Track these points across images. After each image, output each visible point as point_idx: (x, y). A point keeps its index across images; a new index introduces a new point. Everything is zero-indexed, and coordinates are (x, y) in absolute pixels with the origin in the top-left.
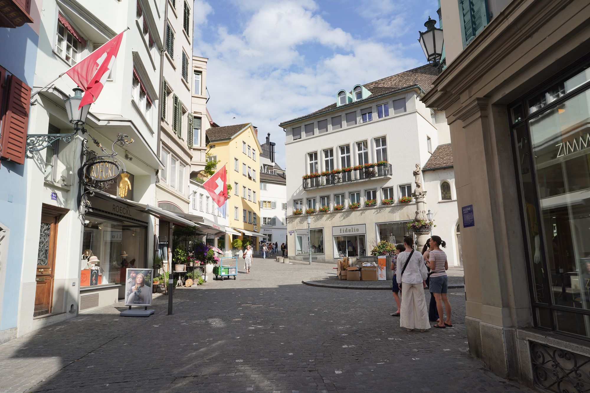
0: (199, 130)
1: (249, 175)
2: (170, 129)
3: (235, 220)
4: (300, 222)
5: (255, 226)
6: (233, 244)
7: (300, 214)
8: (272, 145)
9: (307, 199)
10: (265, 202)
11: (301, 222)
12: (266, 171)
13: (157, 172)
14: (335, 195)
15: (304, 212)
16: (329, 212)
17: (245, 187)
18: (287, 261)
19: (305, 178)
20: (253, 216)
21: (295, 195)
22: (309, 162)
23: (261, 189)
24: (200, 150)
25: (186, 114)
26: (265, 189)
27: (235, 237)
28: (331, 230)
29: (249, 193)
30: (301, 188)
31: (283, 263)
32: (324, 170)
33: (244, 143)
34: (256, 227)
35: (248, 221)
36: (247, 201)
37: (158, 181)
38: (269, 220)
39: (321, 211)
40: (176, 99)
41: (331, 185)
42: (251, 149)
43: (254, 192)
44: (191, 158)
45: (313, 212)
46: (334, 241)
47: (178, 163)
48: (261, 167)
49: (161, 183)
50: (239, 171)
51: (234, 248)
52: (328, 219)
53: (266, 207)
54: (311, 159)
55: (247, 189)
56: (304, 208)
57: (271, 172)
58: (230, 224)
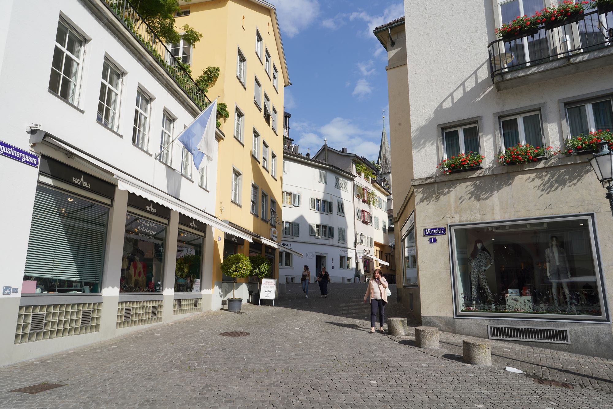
1: (266, 111)
3: (232, 202)
4: (472, 193)
6: (224, 266)
7: (473, 168)
9: (502, 117)
11: (476, 195)
17: (256, 134)
19: (508, 35)
20: (269, 206)
21: (448, 104)
29: (264, 150)
30: (484, 74)
35: (260, 214)
36: (260, 166)
42: (271, 61)
43: (274, 155)
45: (531, 160)
50: (246, 87)
51: (227, 279)
55: (260, 140)
58: (221, 212)
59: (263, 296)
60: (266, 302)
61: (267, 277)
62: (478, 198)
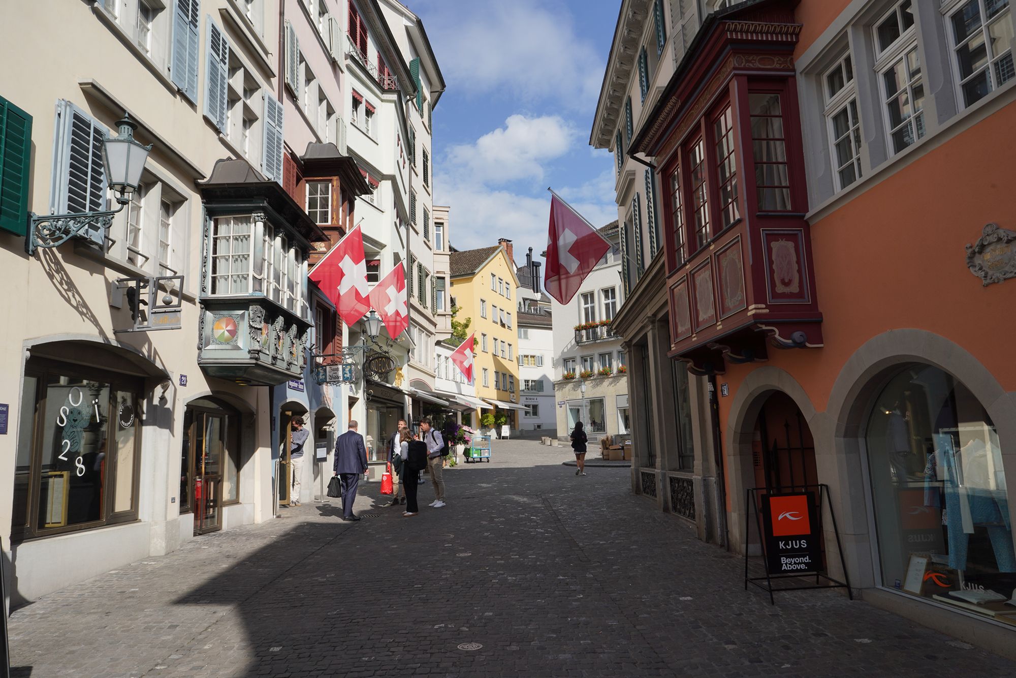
0: (443, 292)
1: (501, 321)
2: (415, 301)
3: (484, 386)
5: (512, 395)
6: (482, 420)
7: (573, 378)
8: (536, 267)
9: (582, 358)
10: (527, 356)
11: (574, 389)
12: (527, 309)
13: (409, 352)
14: (619, 352)
15: (578, 375)
16: (612, 375)
17: (496, 339)
18: (556, 443)
19: (578, 329)
20: (508, 379)
21: (566, 350)
22: (583, 306)
23: (520, 337)
24: (445, 315)
25: (429, 277)
26: (526, 337)
27: (484, 411)
28: (615, 400)
29: (502, 346)
30: (573, 342)
31: (551, 445)
32: (604, 318)
33: (494, 275)
34: (514, 396)
35: (502, 387)
36: (499, 358)
37: (409, 361)
38: (533, 383)
39: (600, 374)
40: (420, 266)
41: (613, 339)
42: (504, 282)
43: (510, 345)
44: (435, 325)
45: (590, 376)
46: (619, 415)
47: (423, 335)
48: (520, 303)
49: (412, 362)
50: (487, 317)
51: (483, 426)
52: (611, 384)
53: (528, 364)
54: (586, 303)
55: (499, 341)
56: (579, 370)
57: (534, 309)
58: (478, 393)
59: (503, 435)
60: (504, 438)
61: (505, 424)
62: (574, 390)
